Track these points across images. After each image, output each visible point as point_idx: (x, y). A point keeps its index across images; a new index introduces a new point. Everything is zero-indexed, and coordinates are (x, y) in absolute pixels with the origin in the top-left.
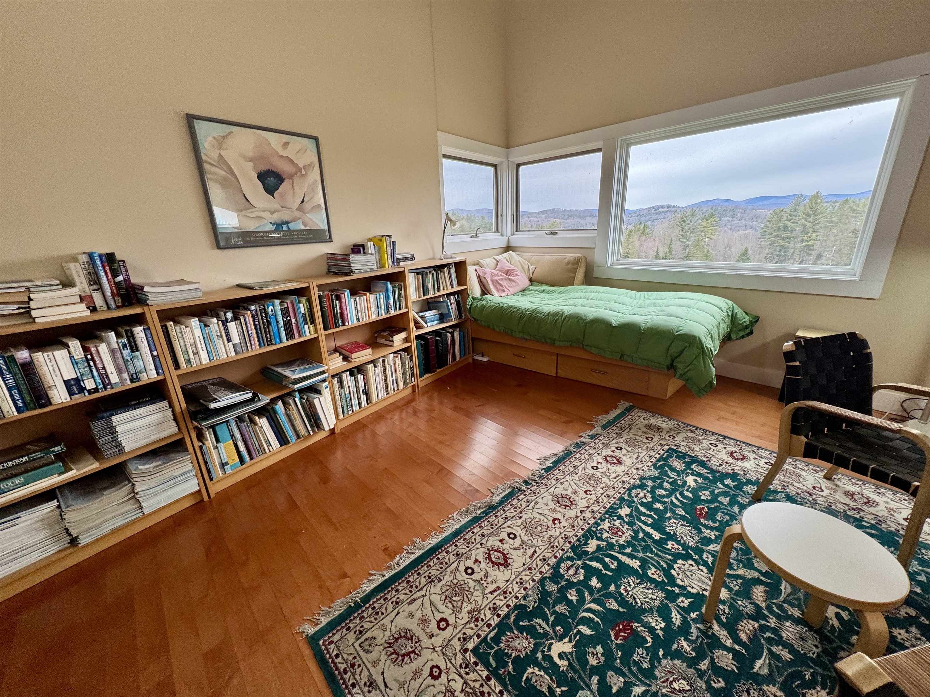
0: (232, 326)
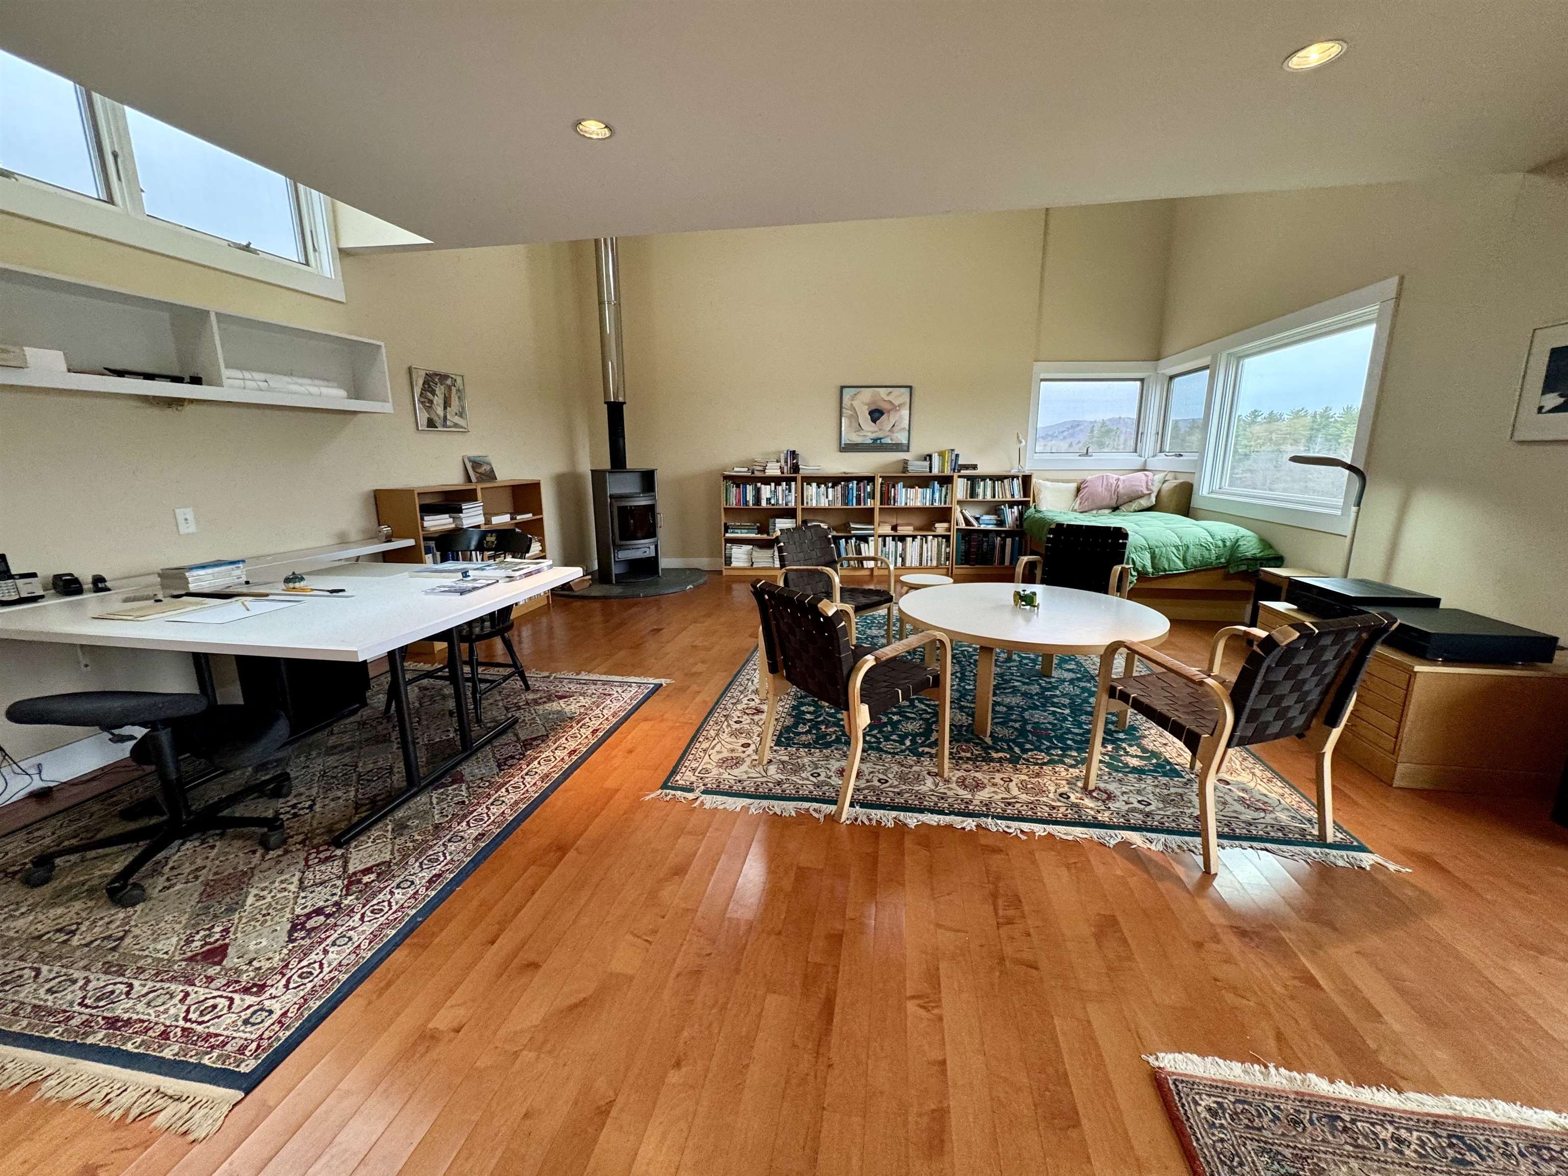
0: (830, 490)
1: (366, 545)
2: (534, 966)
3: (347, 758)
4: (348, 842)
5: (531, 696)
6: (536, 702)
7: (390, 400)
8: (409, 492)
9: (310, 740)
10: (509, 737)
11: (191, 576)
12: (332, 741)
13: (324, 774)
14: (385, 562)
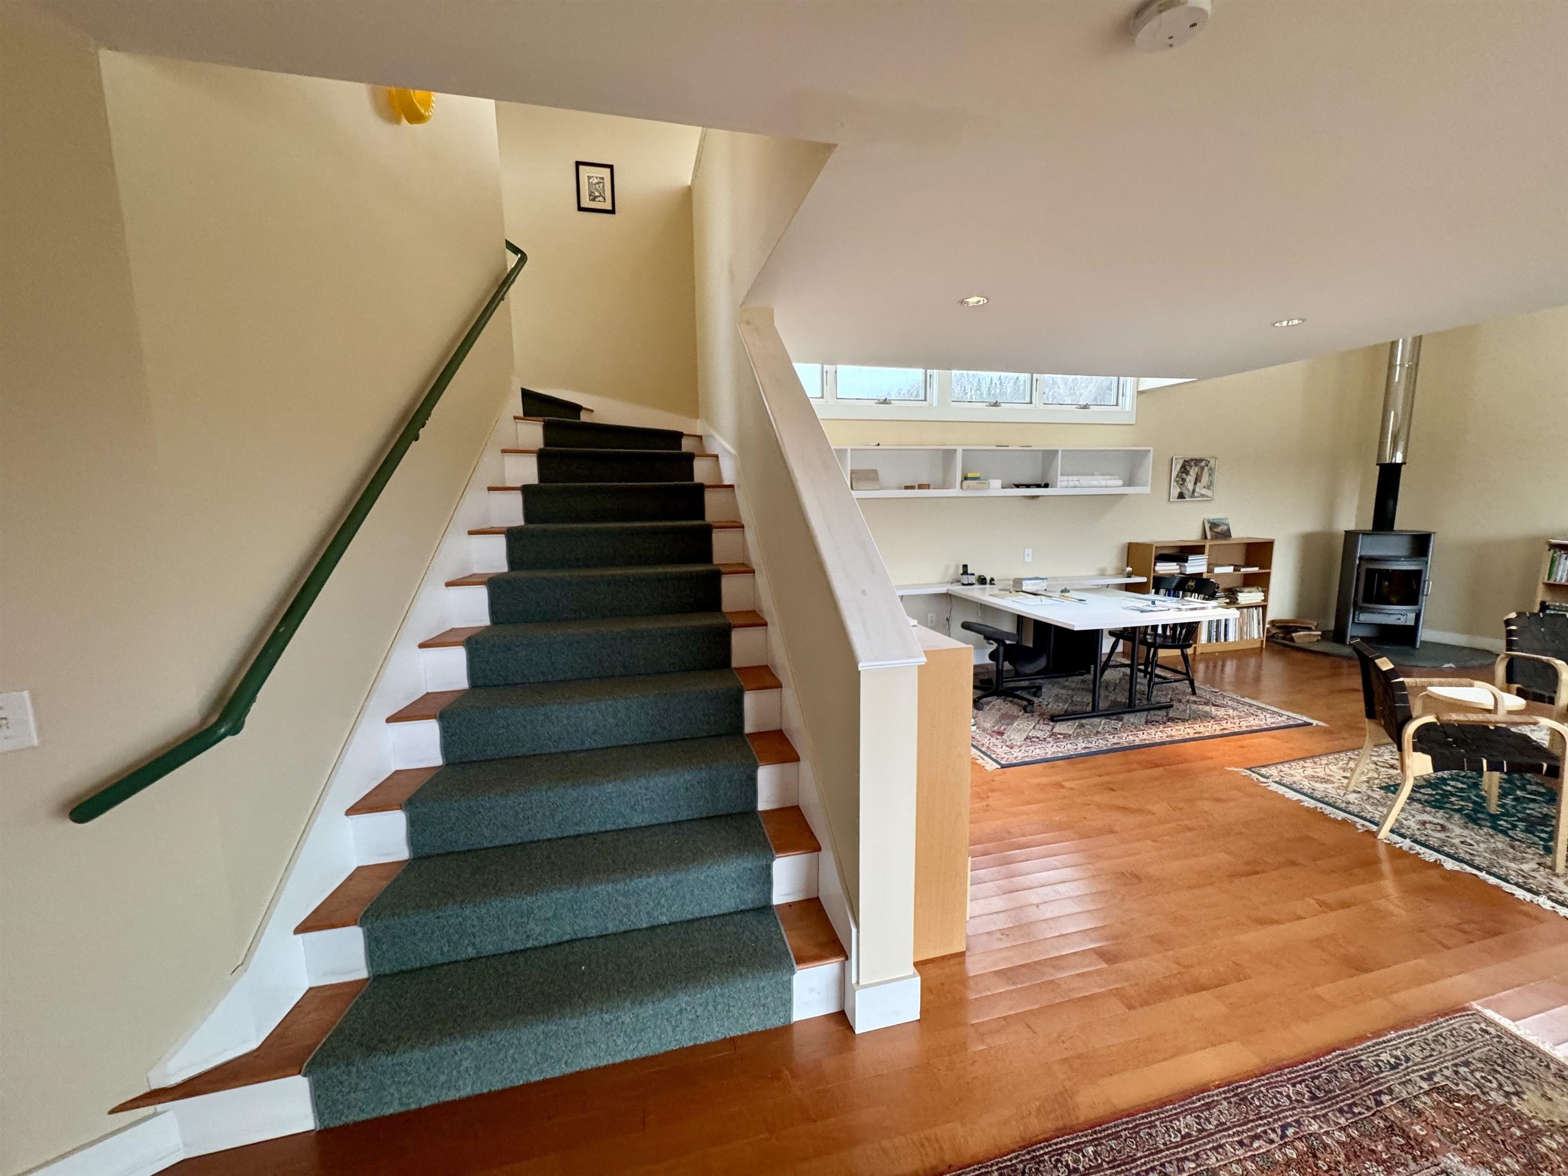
1: (1117, 578)
2: (1113, 790)
3: (1070, 692)
4: (1057, 721)
5: (1193, 698)
6: (1195, 702)
7: (1149, 485)
8: (1148, 546)
9: (1058, 680)
10: (1164, 712)
11: (1024, 583)
12: (1067, 683)
13: (1057, 695)
14: (1126, 590)
